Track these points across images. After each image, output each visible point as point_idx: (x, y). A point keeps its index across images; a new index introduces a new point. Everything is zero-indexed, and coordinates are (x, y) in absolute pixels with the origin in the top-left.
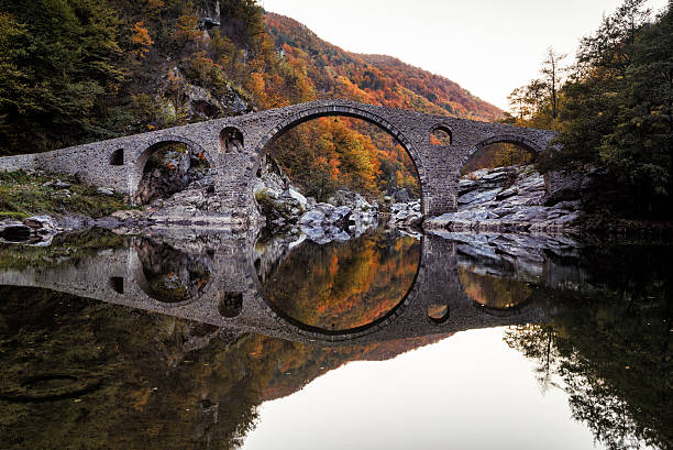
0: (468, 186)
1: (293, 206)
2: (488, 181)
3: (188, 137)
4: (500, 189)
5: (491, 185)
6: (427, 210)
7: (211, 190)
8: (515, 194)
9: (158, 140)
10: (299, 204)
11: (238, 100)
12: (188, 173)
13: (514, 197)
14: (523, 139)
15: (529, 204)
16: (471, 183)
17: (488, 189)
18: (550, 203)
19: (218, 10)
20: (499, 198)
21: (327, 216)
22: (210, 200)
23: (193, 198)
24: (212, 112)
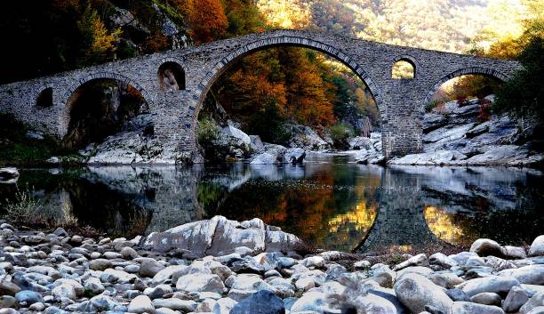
0: (436, 122)
1: (237, 147)
2: (459, 115)
3: (124, 74)
4: (472, 124)
5: (463, 120)
6: (388, 151)
7: (149, 132)
8: (486, 130)
9: (90, 78)
10: (244, 144)
11: (168, 22)
12: (118, 111)
13: (484, 135)
14: (493, 71)
16: (440, 118)
20: (469, 136)
22: (150, 144)
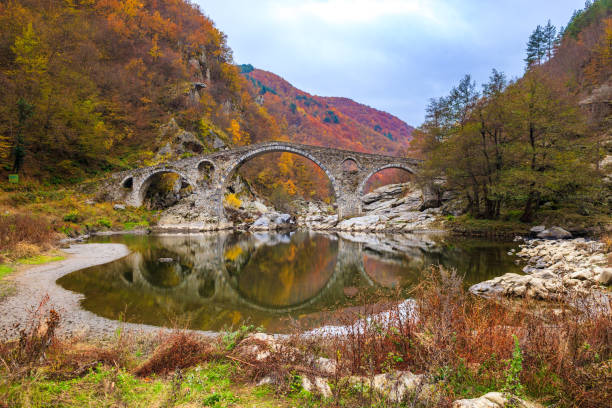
0: (374, 198)
2: (389, 194)
4: (395, 200)
5: (390, 197)
7: (193, 205)
8: (403, 203)
11: (217, 140)
12: (180, 192)
13: (402, 206)
15: (411, 210)
16: (377, 195)
17: (388, 199)
18: (422, 209)
19: (208, 75)
20: (394, 206)
21: (272, 221)
22: (191, 212)
23: (181, 211)
24: (197, 149)
